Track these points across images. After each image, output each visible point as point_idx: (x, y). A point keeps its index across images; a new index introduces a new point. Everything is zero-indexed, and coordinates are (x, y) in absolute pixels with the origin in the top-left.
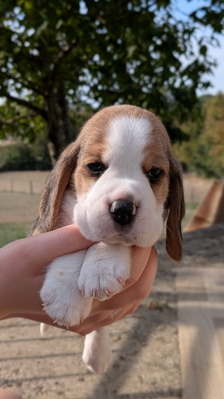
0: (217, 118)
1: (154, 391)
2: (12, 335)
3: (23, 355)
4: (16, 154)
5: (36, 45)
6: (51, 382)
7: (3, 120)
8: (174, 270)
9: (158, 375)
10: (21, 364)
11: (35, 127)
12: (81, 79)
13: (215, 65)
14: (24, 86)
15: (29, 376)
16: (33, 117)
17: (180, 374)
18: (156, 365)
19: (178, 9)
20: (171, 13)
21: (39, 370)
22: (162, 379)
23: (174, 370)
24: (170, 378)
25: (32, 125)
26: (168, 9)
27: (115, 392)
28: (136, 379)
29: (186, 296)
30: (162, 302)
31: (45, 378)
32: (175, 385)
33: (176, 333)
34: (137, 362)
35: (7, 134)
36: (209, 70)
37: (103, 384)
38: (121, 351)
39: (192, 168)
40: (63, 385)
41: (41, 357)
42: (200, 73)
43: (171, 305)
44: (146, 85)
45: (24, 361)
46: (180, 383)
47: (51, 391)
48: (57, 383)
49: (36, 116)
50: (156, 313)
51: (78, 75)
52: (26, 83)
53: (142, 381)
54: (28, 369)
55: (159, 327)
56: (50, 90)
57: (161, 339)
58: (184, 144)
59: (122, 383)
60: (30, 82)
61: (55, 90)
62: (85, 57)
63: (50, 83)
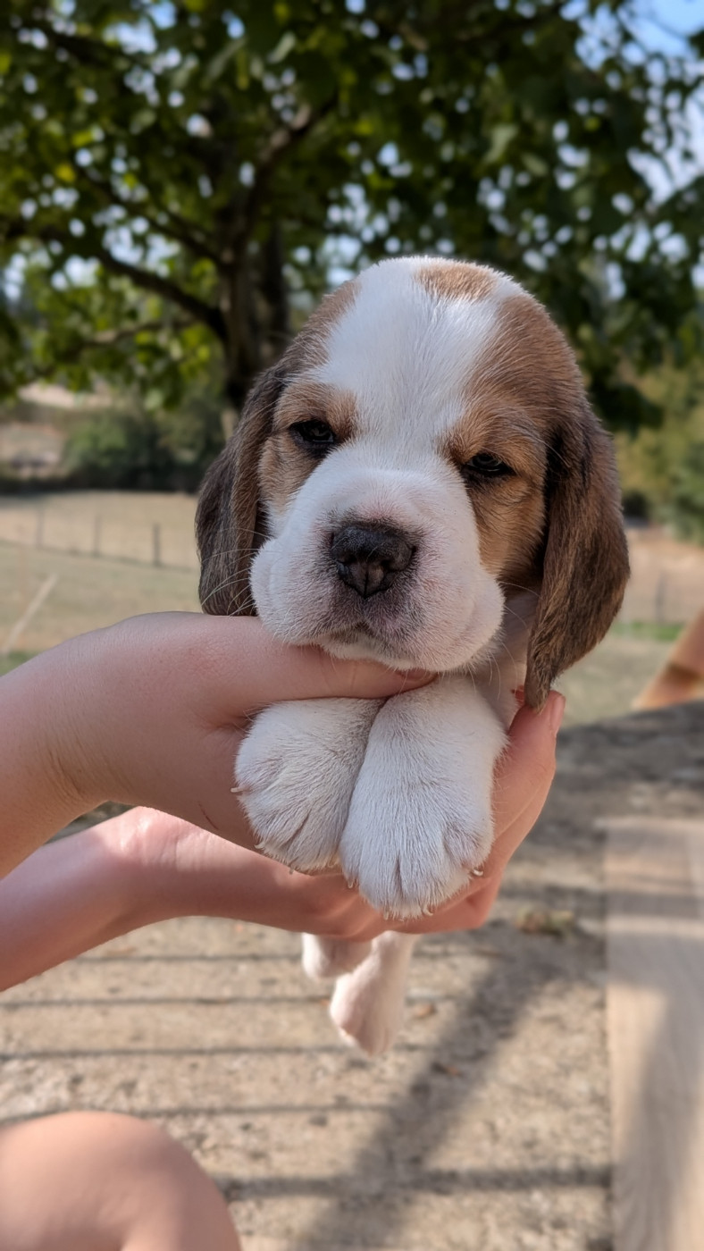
1: (531, 1166)
2: (114, 982)
3: (148, 1044)
4: (115, 438)
5: (205, 104)
6: (231, 1123)
7: (86, 330)
8: (601, 823)
9: (543, 1122)
10: (143, 1067)
11: (184, 359)
12: (335, 214)
14: (155, 227)
15: (166, 1102)
16: (178, 327)
17: (608, 1123)
18: (538, 1094)
19: (652, 16)
20: (633, 28)
21: (194, 1088)
22: (553, 1135)
23: (589, 1111)
24: (579, 1131)
25: (176, 352)
26: (623, 14)
27: (416, 1161)
28: (478, 1128)
29: (634, 903)
30: (561, 915)
31: (211, 1112)
32: (592, 1151)
33: (601, 1005)
34: (480, 1080)
35: (94, 376)
37: (382, 1137)
38: (437, 1049)
39: (663, 510)
40: (264, 1133)
41: (200, 1052)
43: (589, 925)
44: (536, 245)
45: (149, 1060)
46: (606, 1149)
47: (229, 1147)
48: (246, 1128)
49: (187, 325)
50: (542, 945)
51: (326, 203)
52: (163, 220)
53: (495, 1136)
54: (161, 1082)
55: (551, 988)
56: (239, 245)
57: (556, 1021)
58: (647, 437)
59: (439, 1139)
60: (174, 218)
61: (253, 248)
62: (353, 150)
63: (240, 223)
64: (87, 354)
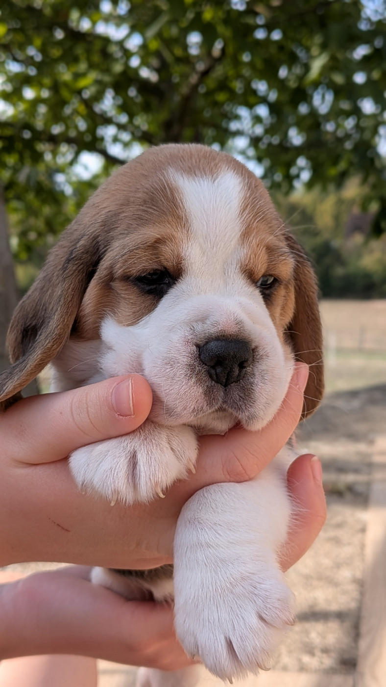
9: (322, 594)
12: (233, 126)
14: (134, 137)
22: (327, 601)
23: (350, 587)
24: (343, 599)
33: (363, 531)
51: (227, 119)
52: (138, 133)
57: (335, 540)
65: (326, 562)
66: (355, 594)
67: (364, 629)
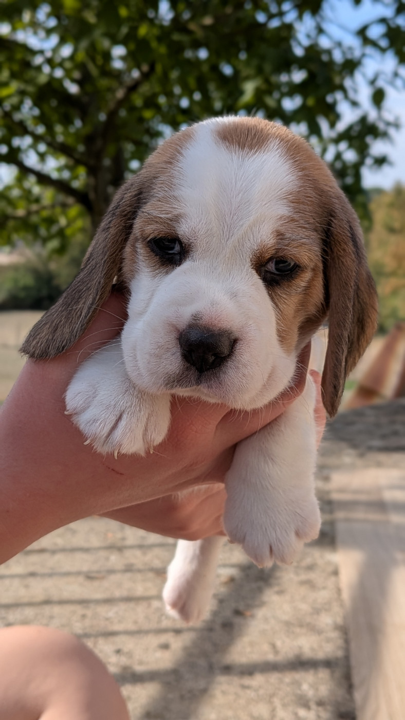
0: (392, 230)
2: (32, 568)
4: (28, 280)
5: (76, 75)
6: (108, 649)
7: (9, 210)
9: (306, 642)
11: (68, 226)
13: (397, 126)
16: (64, 206)
18: (301, 626)
20: (324, 26)
22: (312, 650)
25: (63, 221)
26: (319, 18)
27: (227, 668)
28: (266, 647)
33: (336, 573)
35: (15, 237)
36: (384, 135)
37: (204, 654)
40: (129, 656)
42: (369, 139)
48: (118, 652)
49: (70, 205)
53: (276, 652)
56: (98, 156)
57: (309, 583)
59: (241, 654)
60: (60, 144)
61: (107, 162)
63: (99, 143)
64: (11, 224)
65: (304, 607)
66: (340, 642)
67: (356, 679)
